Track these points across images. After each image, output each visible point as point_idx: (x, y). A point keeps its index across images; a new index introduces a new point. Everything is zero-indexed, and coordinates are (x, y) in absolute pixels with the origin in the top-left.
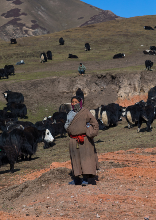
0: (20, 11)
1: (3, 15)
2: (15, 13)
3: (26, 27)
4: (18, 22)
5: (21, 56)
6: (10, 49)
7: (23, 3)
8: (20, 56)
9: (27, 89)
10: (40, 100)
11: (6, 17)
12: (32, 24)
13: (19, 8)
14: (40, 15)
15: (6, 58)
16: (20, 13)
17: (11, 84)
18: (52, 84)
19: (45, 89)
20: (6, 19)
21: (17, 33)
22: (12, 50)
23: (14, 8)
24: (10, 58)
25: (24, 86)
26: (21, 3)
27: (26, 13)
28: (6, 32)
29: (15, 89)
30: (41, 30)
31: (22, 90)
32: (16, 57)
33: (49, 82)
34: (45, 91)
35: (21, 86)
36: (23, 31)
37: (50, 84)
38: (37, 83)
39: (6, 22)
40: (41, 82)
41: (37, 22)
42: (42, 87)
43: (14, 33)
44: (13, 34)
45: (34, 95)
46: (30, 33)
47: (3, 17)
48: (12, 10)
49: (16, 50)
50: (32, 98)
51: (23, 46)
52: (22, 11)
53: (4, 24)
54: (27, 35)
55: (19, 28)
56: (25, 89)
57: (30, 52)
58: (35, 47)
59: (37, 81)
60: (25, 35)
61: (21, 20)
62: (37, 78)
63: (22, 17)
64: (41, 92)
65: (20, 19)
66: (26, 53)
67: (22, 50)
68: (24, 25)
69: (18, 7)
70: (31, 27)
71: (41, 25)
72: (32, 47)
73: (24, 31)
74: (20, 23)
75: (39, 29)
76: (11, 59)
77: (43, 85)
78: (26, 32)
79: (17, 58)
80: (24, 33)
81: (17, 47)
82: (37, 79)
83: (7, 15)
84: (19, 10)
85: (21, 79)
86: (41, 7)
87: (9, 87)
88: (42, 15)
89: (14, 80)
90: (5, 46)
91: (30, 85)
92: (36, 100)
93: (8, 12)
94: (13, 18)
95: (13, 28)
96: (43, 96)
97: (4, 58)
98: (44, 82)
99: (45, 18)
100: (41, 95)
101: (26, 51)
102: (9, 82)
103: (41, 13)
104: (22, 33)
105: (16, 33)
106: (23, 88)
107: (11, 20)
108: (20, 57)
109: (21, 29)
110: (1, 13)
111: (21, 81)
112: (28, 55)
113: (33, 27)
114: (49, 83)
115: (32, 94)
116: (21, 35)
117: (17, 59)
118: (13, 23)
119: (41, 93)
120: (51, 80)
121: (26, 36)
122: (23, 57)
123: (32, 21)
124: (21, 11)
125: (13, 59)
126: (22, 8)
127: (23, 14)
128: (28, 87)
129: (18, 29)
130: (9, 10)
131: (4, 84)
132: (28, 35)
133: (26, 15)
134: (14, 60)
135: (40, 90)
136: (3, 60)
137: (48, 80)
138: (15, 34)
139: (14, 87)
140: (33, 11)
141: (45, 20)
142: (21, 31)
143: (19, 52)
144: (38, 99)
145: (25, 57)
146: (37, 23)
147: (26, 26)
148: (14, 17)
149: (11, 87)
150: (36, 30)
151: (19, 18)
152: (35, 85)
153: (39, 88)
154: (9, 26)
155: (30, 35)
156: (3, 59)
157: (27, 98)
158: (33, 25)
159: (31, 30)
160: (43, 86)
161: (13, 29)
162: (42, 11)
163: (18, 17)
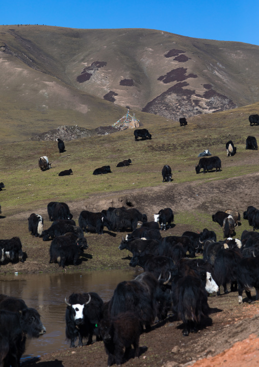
0: (185, 72)
1: (160, 79)
2: (179, 74)
3: (197, 95)
4: (184, 88)
5: (204, 143)
6: (187, 134)
7: (190, 59)
8: (202, 143)
9: (221, 192)
10: (241, 207)
11: (165, 82)
12: (205, 90)
13: (185, 68)
14: (217, 76)
15: (182, 148)
16: (187, 74)
17: (197, 186)
18: (256, 183)
19: (247, 191)
20: (165, 84)
21: (183, 105)
22: (189, 134)
23: (177, 67)
24: (188, 147)
25: (216, 188)
26: (188, 60)
27: (195, 74)
28: (166, 104)
29: (204, 193)
30: (219, 99)
31: (214, 195)
32: (196, 145)
33: (251, 180)
34: (246, 195)
35: (213, 188)
36: (192, 101)
37: (254, 184)
38: (234, 183)
39: (166, 90)
40: (240, 182)
41: (212, 86)
42: (242, 189)
43: (178, 105)
44: (177, 107)
45: (233, 201)
46: (202, 104)
47: (161, 82)
48: (173, 71)
49: (196, 135)
50: (229, 205)
51: (205, 128)
52: (189, 71)
53: (162, 93)
54: (198, 107)
55: (185, 97)
56: (218, 193)
57: (216, 136)
58: (222, 129)
59: (234, 179)
60: (195, 108)
61: (188, 84)
62: (234, 176)
63: (188, 80)
64: (241, 195)
65: (186, 84)
66: (211, 139)
67: (205, 135)
68: (193, 92)
69: (183, 65)
70: (204, 95)
71: (218, 92)
72: (218, 129)
73: (194, 101)
74: (187, 90)
75: (217, 97)
76: (190, 148)
77: (243, 185)
78: (197, 102)
79: (199, 146)
80: (194, 104)
81: (196, 131)
82: (234, 178)
83: (167, 78)
84: (184, 70)
85: (211, 178)
86: (218, 63)
87: (196, 190)
88: (220, 76)
89: (201, 179)
90: (178, 130)
91: (225, 186)
92: (235, 208)
93: (168, 73)
94: (175, 82)
95: (177, 97)
96: (245, 202)
97: (179, 148)
98: (244, 181)
99: (225, 80)
100: (241, 199)
101: (210, 136)
102: (195, 183)
103: (218, 72)
104: (191, 105)
105: (181, 105)
106: (216, 191)
107: (173, 85)
108: (203, 145)
109: (189, 99)
110: (158, 76)
111: (211, 180)
112: (214, 142)
113: (206, 95)
114: (252, 183)
115: (229, 200)
116: (189, 108)
117: (199, 148)
118: (176, 90)
119: (241, 198)
120: (254, 178)
121: (197, 109)
122: (206, 144)
123: (205, 86)
124: (187, 71)
125: (193, 148)
126: (188, 66)
127: (191, 75)
128: (223, 189)
129: (184, 100)
130: (170, 70)
131: (187, 186)
132: (200, 107)
133: (195, 76)
134: (195, 149)
135: (240, 193)
136: (179, 150)
137: (250, 178)
138: (179, 107)
139: (203, 189)
140: (205, 71)
141: (224, 83)
142: (189, 102)
143: (200, 138)
144: (238, 206)
145: (210, 145)
146: (213, 88)
147: (197, 93)
148: (178, 81)
149: (198, 190)
150: (212, 99)
151: (185, 82)
152: (232, 185)
153: (238, 190)
154: (170, 94)
155: (203, 107)
156: (177, 148)
157: (223, 206)
158: (206, 92)
159: (203, 99)
160: (243, 187)
161: (177, 100)
162: (220, 70)
163: (183, 81)
